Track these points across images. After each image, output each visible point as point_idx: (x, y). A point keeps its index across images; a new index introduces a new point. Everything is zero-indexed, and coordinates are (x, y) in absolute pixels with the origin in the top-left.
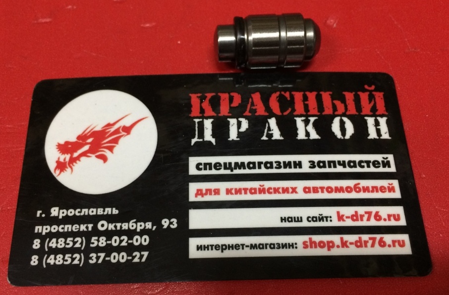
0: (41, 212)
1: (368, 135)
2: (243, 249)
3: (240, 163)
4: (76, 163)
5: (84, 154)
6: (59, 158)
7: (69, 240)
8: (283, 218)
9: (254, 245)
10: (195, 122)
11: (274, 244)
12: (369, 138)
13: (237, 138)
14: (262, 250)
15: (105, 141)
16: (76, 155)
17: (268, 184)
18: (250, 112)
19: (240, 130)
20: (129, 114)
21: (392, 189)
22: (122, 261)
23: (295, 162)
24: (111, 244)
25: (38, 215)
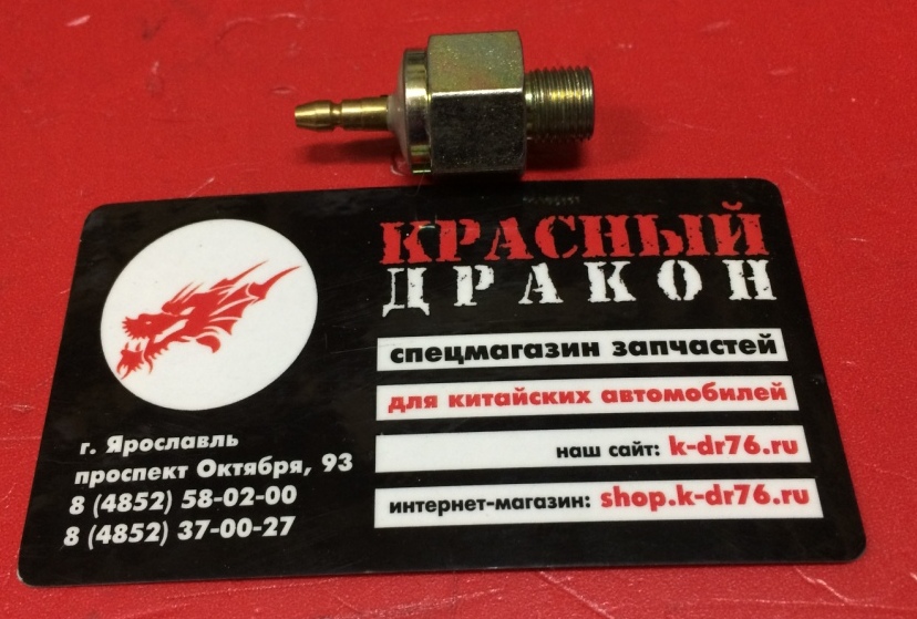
0: (88, 445)
1: (731, 293)
2: (481, 508)
4: (159, 353)
5: (176, 337)
7: (141, 497)
8: (562, 449)
10: (390, 273)
11: (543, 500)
13: (472, 301)
14: (520, 511)
15: (216, 313)
17: (531, 386)
18: (497, 253)
19: (480, 287)
21: (779, 394)
22: (242, 534)
25: (83, 451)
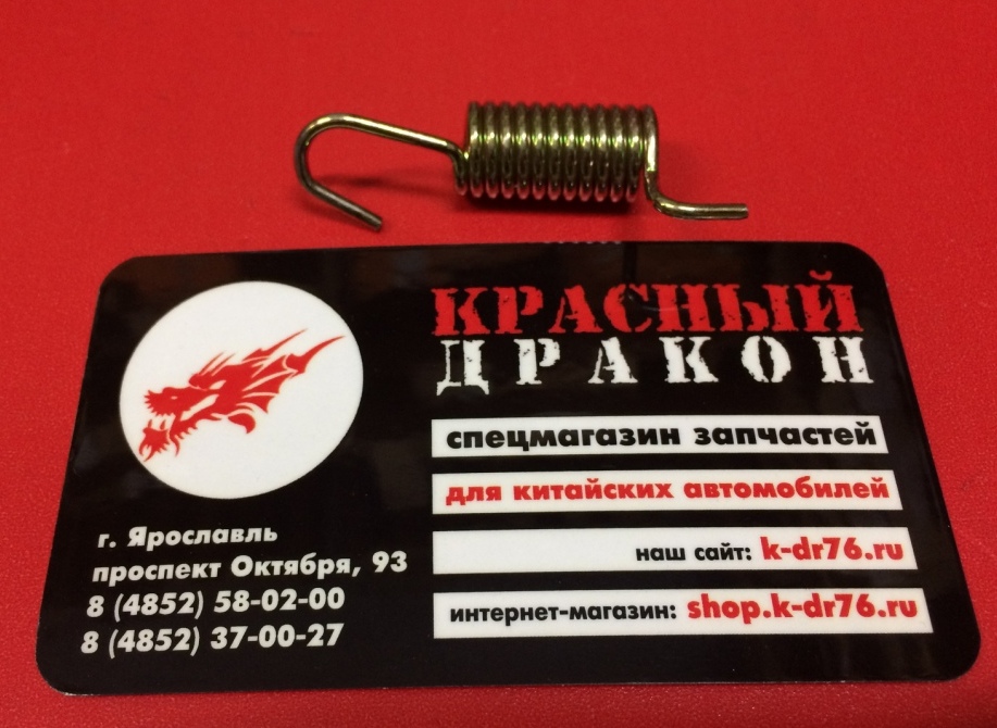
3: (543, 434)
6: (150, 423)
9: (578, 609)
12: (825, 380)
16: (186, 416)
20: (303, 331)
23: (663, 432)
24: (260, 606)
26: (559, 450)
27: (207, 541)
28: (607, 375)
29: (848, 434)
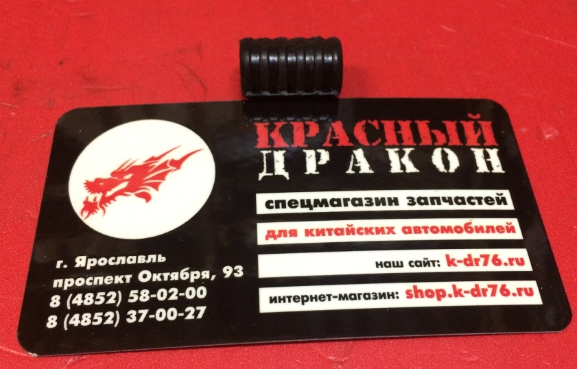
0: (61, 262)
1: (477, 168)
2: (329, 300)
3: (320, 201)
4: (110, 203)
6: (87, 198)
7: (100, 295)
8: (379, 263)
9: (343, 295)
10: (262, 154)
11: (369, 294)
12: (478, 171)
13: (316, 171)
14: (354, 301)
15: (148, 177)
16: (109, 194)
17: (357, 224)
18: (330, 143)
20: (179, 146)
21: (511, 229)
22: (170, 318)
23: (389, 199)
24: (156, 298)
25: (58, 266)
26: (330, 209)
27: (123, 263)
28: (357, 169)
29: (492, 200)
